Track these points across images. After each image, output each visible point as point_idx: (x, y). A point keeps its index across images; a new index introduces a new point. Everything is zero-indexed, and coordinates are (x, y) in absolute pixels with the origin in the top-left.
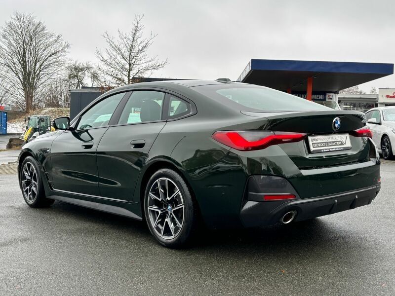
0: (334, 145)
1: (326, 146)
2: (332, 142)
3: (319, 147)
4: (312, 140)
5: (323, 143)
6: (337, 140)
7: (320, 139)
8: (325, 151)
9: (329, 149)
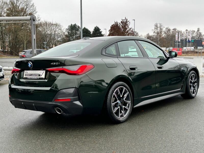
0: (34, 76)
1: (30, 76)
2: (34, 74)
3: (27, 76)
4: (26, 72)
5: (29, 74)
6: (37, 74)
7: (30, 72)
8: (29, 78)
9: (31, 78)
